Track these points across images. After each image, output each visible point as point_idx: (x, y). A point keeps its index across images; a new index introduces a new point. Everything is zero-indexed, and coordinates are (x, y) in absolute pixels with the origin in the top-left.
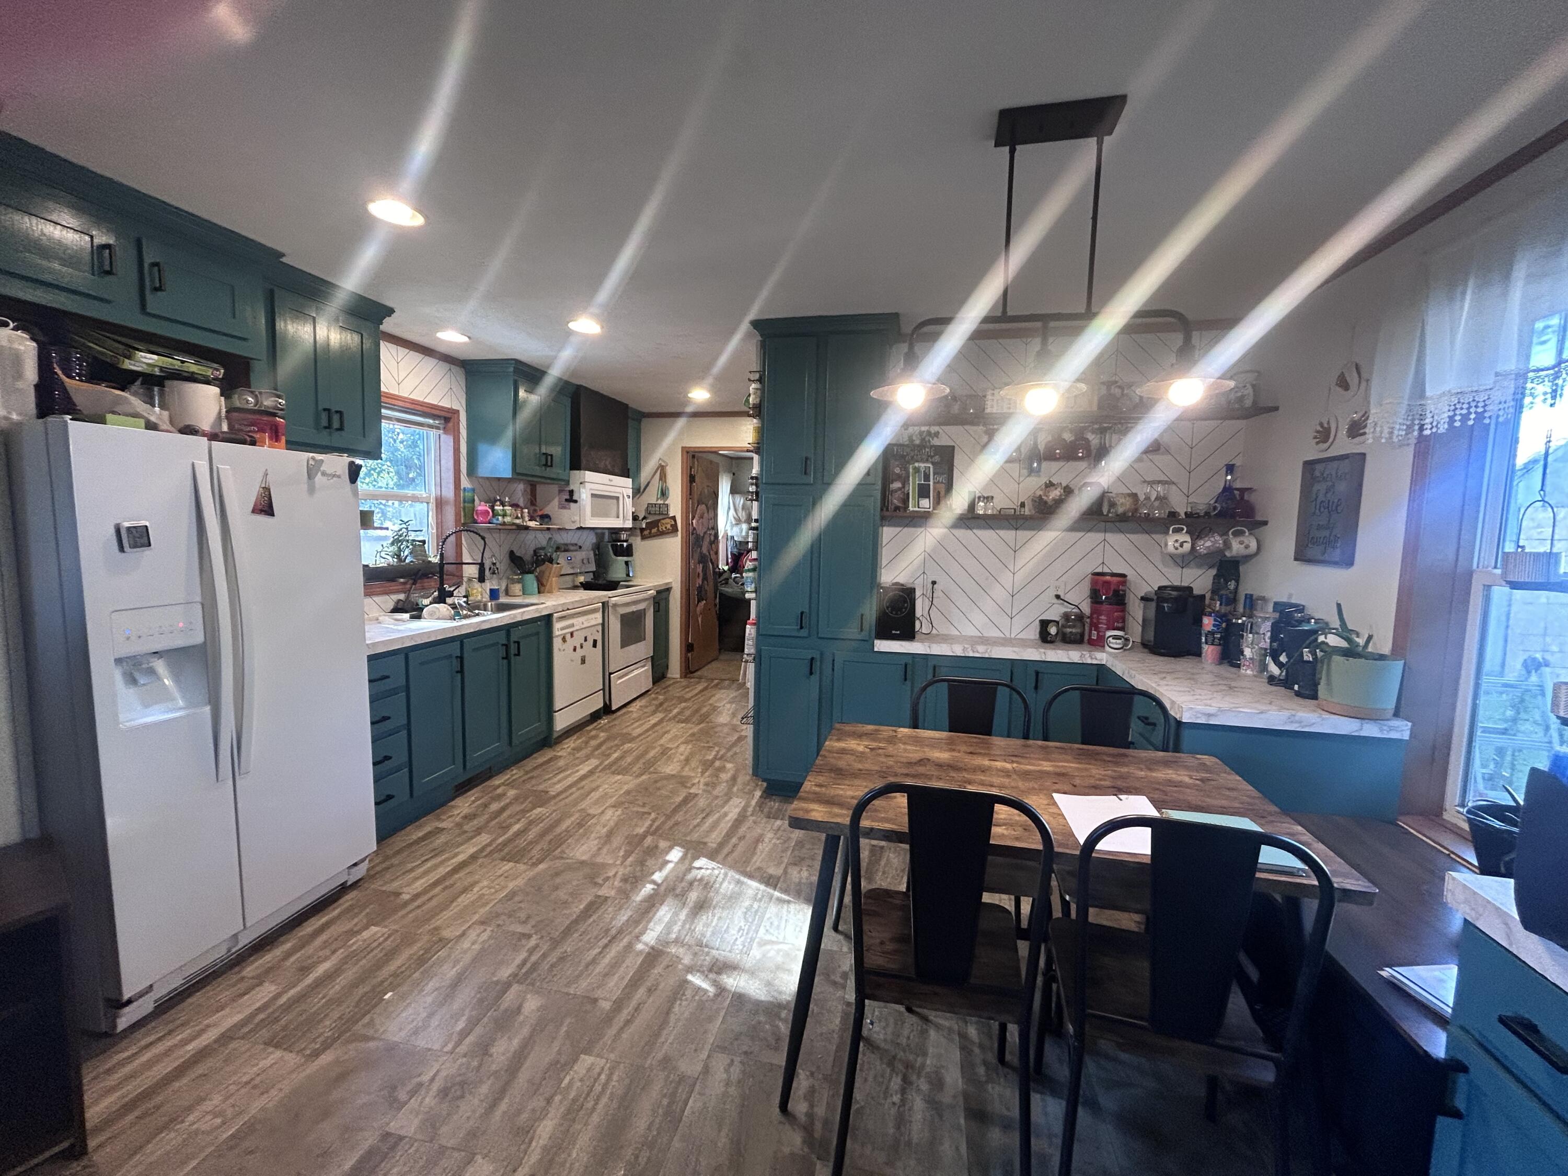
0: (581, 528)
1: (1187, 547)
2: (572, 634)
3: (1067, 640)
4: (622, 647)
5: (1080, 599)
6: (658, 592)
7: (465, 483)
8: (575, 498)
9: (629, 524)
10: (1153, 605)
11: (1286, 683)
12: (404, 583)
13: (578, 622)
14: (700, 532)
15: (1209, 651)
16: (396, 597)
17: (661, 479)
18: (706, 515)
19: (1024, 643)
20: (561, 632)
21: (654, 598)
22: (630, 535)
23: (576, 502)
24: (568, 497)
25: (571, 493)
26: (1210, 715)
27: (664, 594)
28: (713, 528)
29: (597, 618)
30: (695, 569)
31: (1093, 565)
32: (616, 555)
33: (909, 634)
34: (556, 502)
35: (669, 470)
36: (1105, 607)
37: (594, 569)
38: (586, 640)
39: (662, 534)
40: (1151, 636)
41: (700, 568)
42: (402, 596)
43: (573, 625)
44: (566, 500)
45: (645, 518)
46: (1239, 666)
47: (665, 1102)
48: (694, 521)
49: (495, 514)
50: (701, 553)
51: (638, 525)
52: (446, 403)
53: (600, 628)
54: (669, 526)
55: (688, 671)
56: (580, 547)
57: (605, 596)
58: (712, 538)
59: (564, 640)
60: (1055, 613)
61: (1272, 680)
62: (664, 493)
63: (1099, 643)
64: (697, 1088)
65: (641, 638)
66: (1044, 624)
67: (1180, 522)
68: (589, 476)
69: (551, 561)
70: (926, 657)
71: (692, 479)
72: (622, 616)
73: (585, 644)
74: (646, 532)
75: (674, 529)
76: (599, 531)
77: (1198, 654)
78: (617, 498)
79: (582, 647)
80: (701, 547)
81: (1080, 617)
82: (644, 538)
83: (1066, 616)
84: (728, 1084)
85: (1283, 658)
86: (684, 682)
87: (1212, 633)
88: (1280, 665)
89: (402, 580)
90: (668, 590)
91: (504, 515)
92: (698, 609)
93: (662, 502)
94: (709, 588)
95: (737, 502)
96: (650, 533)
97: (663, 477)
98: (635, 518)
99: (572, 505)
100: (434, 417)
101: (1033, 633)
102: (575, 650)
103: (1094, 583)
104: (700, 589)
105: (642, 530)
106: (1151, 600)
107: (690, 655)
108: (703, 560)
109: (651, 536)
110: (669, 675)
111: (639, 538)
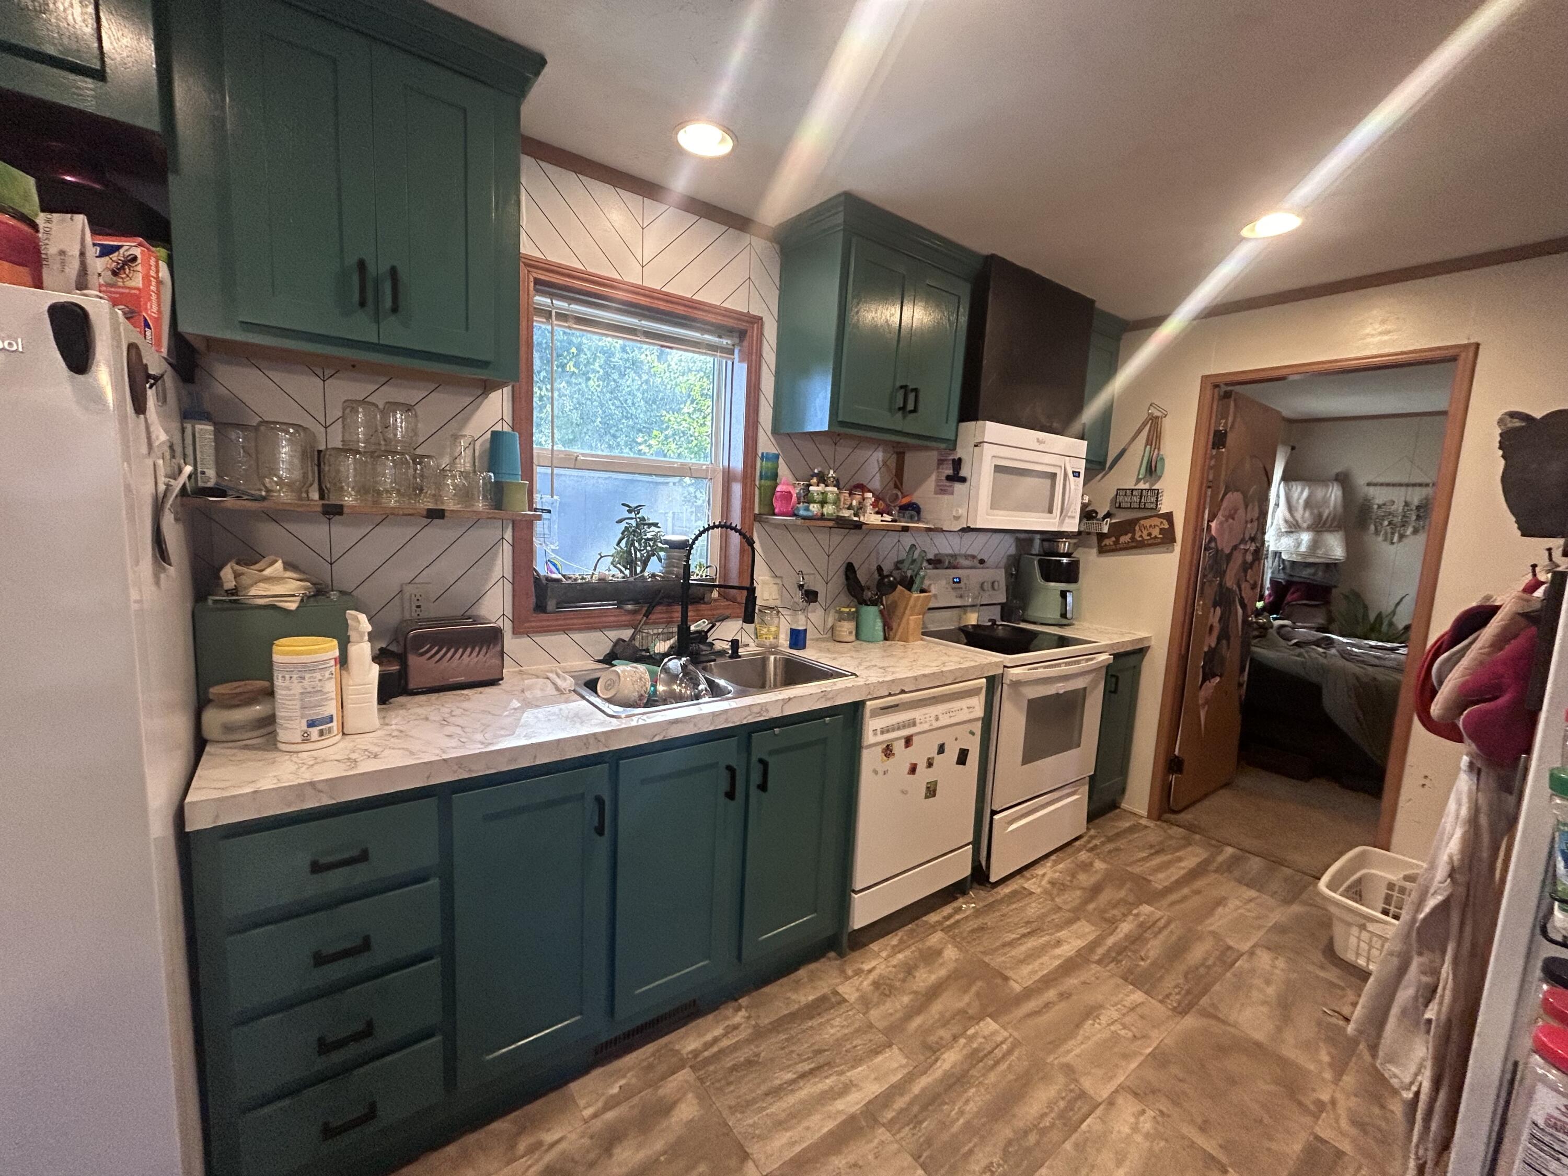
0: (968, 530)
2: (908, 741)
4: (1027, 760)
6: (1116, 656)
7: (766, 444)
8: (963, 473)
9: (1072, 525)
12: (634, 612)
13: (925, 717)
14: (1225, 545)
16: (614, 635)
17: (1148, 442)
18: (1241, 512)
20: (881, 738)
21: (1108, 667)
22: (1076, 546)
23: (963, 480)
24: (950, 472)
25: (957, 464)
27: (1132, 660)
28: (1253, 539)
29: (976, 706)
30: (1206, 616)
32: (1048, 578)
34: (931, 484)
35: (1167, 425)
37: (1002, 599)
38: (941, 749)
39: (1138, 546)
41: (1215, 617)
42: (626, 634)
43: (913, 723)
44: (949, 478)
45: (1108, 515)
48: (1213, 524)
49: (807, 498)
50: (1220, 584)
51: (1093, 526)
52: (738, 304)
53: (978, 727)
54: (1156, 532)
55: (1167, 807)
56: (982, 562)
57: (996, 664)
58: (1249, 558)
59: (888, 751)
62: (1152, 470)
65: (1070, 742)
68: (993, 430)
69: (909, 584)
71: (1219, 440)
72: (1030, 702)
73: (938, 759)
74: (1107, 542)
75: (1168, 538)
76: (1022, 536)
78: (1053, 476)
79: (930, 764)
80: (1222, 574)
82: (1102, 551)
86: (1154, 833)
89: (629, 607)
90: (1139, 652)
91: (823, 503)
92: (1202, 694)
93: (1147, 486)
94: (1231, 655)
95: (1295, 495)
96: (1117, 542)
97: (1155, 439)
98: (1087, 514)
99: (958, 486)
100: (721, 330)
102: (913, 770)
104: (1212, 656)
105: (1101, 536)
107: (1173, 778)
108: (1224, 599)
109: (1117, 549)
110: (1124, 805)
111: (1094, 551)
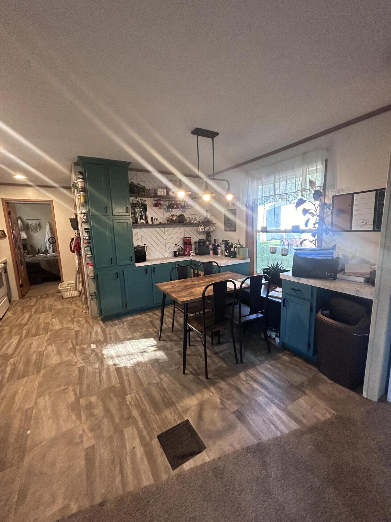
1: (204, 229)
3: (180, 255)
5: (181, 244)
10: (197, 244)
11: (229, 256)
15: (211, 252)
18: (16, 229)
19: (170, 258)
21: (3, 267)
26: (225, 264)
27: (5, 265)
28: (19, 234)
31: (182, 236)
33: (144, 260)
36: (188, 246)
40: (197, 252)
46: (217, 255)
47: (158, 389)
48: (14, 232)
55: (22, 296)
60: (176, 249)
61: (226, 256)
63: (189, 255)
64: (162, 382)
66: (175, 252)
67: (201, 224)
70: (151, 266)
71: (9, 213)
75: (4, 236)
77: (209, 254)
81: (182, 249)
83: (179, 249)
84: (168, 378)
85: (228, 251)
86: (23, 300)
87: (212, 248)
88: (227, 253)
90: (6, 263)
101: (171, 255)
103: (183, 240)
106: (197, 243)
107: (22, 289)
110: (13, 300)
